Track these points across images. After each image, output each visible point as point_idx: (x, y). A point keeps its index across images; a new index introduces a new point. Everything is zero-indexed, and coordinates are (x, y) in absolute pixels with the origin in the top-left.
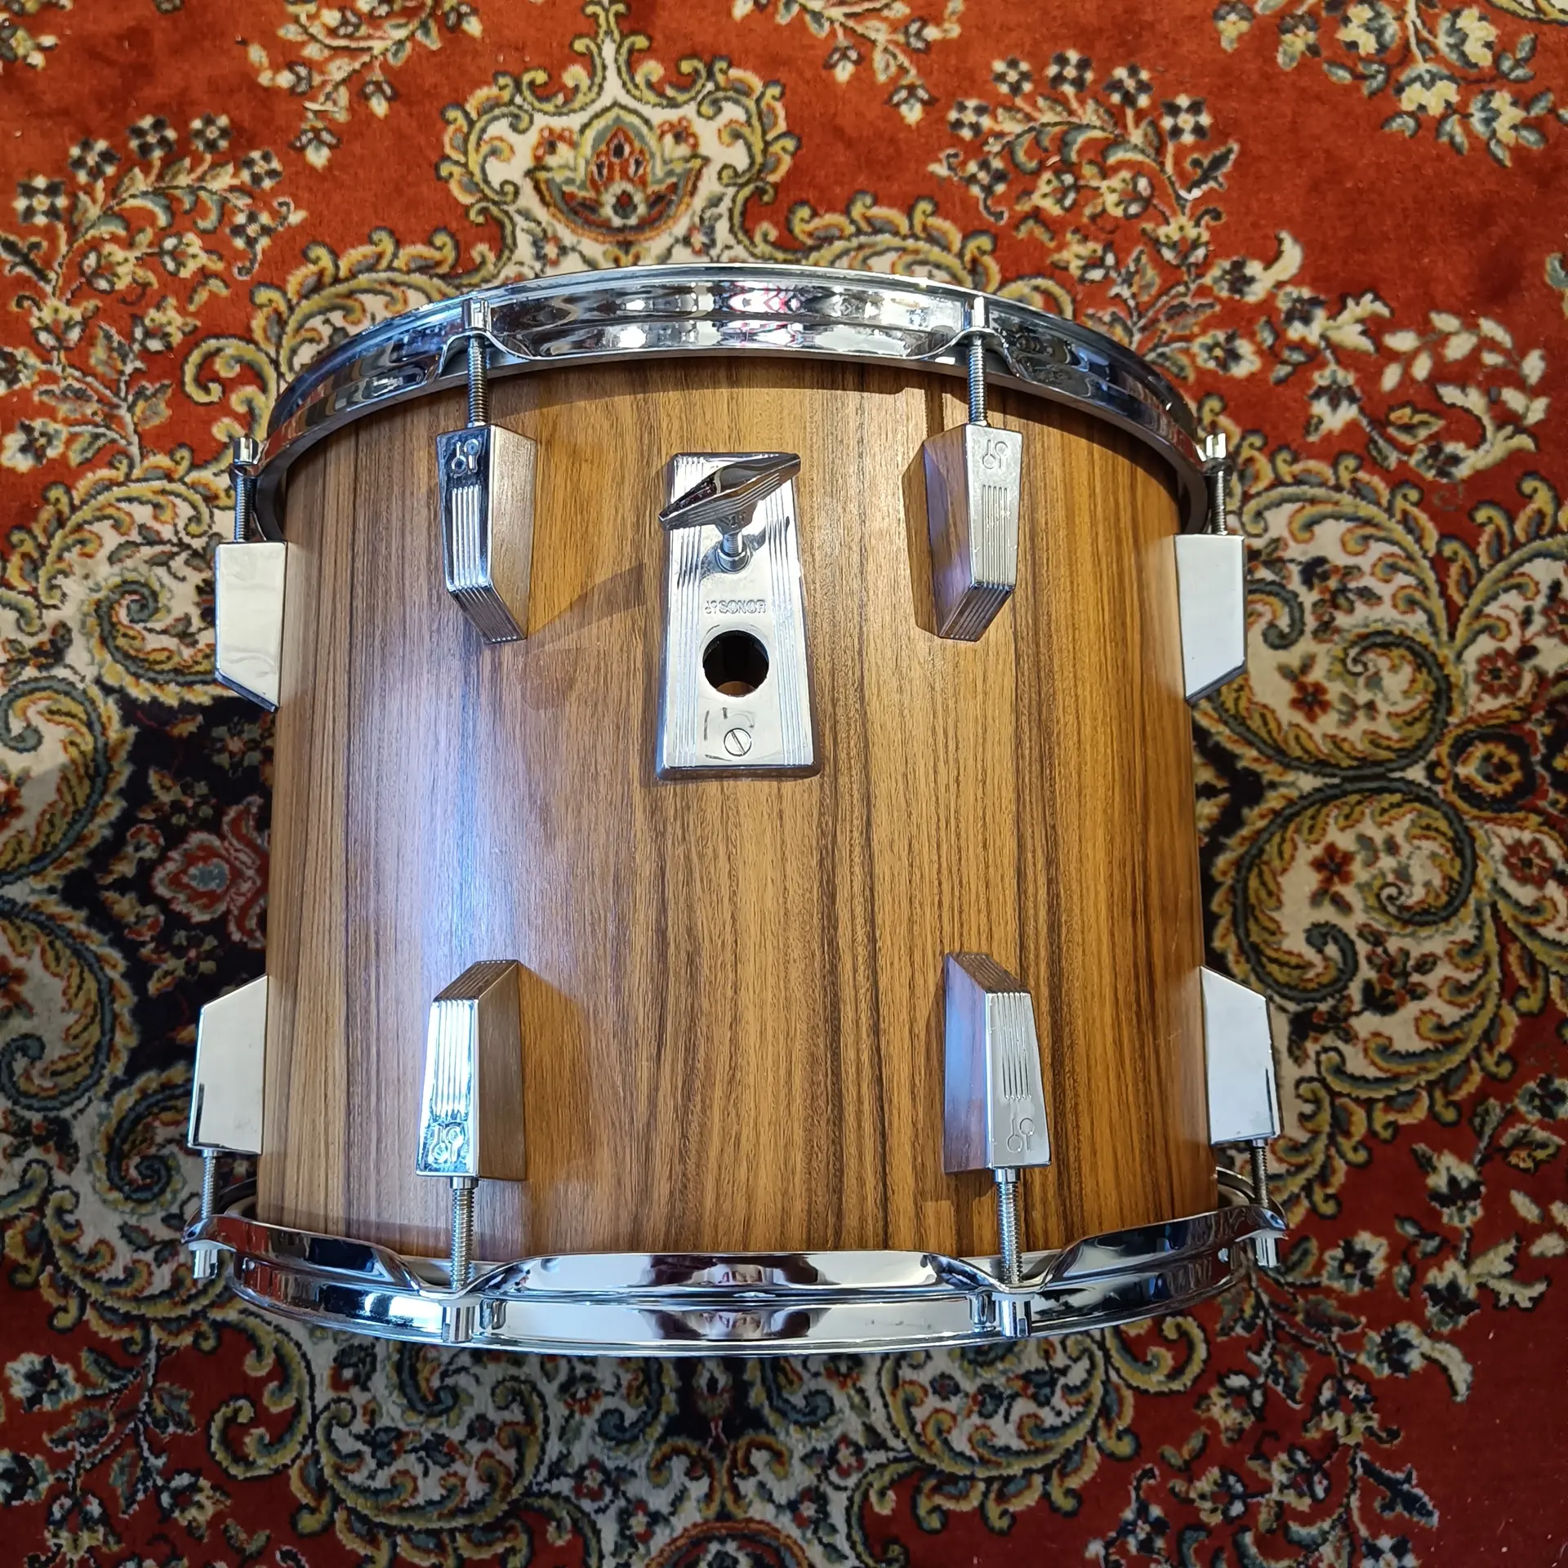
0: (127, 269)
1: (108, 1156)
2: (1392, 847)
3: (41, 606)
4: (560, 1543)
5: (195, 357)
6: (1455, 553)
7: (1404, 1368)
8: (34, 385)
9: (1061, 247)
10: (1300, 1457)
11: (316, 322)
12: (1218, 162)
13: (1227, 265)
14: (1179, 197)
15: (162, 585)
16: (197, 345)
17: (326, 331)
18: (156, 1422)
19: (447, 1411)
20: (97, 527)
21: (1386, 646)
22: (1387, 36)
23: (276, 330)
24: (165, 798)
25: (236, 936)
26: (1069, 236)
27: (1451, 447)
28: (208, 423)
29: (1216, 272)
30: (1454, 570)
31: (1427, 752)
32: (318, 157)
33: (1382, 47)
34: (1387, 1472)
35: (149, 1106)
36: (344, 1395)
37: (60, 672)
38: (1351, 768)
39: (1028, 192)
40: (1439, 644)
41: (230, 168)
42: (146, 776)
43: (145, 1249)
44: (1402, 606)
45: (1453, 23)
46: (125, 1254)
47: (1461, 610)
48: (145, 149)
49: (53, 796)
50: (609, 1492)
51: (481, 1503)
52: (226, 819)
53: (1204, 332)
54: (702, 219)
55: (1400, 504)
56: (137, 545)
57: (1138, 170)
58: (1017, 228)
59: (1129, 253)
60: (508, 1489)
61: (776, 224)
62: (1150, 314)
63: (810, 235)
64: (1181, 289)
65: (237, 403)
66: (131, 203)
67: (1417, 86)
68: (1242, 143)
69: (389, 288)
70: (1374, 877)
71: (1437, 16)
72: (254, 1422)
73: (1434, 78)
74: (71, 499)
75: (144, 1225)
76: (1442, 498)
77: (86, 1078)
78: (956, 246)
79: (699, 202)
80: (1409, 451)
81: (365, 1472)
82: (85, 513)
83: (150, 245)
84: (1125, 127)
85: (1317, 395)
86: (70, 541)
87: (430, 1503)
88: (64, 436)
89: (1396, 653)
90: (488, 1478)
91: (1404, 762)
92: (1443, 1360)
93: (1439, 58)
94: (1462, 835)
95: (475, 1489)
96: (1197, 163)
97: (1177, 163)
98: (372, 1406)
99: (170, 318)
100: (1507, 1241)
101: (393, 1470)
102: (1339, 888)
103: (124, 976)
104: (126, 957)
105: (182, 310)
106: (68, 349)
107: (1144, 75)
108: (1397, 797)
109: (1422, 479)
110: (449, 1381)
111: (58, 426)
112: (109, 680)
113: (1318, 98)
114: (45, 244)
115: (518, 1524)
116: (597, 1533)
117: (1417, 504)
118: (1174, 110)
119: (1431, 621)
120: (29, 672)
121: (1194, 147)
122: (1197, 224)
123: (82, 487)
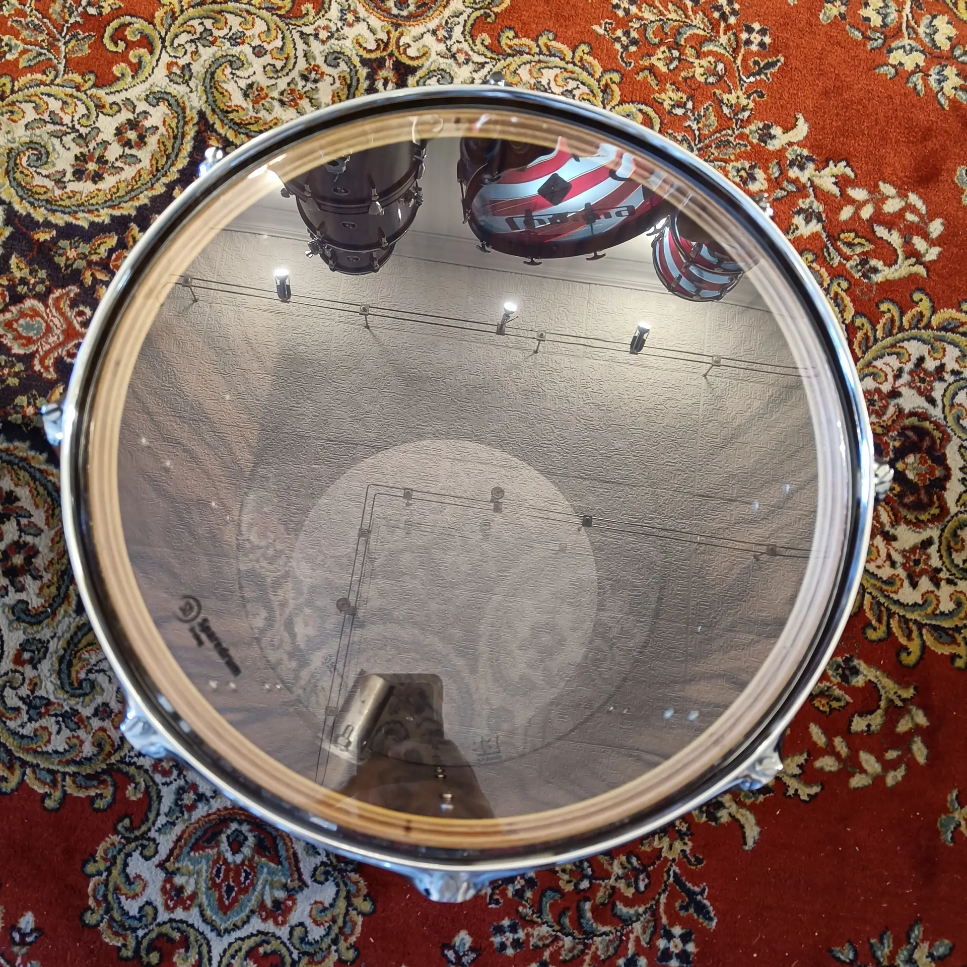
4: (133, 798)
5: (115, 24)
6: (863, 325)
7: (716, 819)
8: (10, 16)
9: (663, 90)
10: (634, 860)
11: (195, 23)
12: (769, 65)
13: (761, 125)
14: (741, 79)
15: (54, 149)
16: (118, 17)
17: (200, 29)
19: (85, 695)
20: (24, 106)
22: (889, 20)
23: (169, 21)
24: (18, 274)
25: (37, 367)
26: (668, 85)
27: (873, 262)
28: (111, 64)
29: (753, 127)
30: (860, 335)
33: (885, 25)
34: (689, 885)
36: (20, 669)
39: (650, 55)
42: (9, 258)
45: (931, 22)
47: (859, 359)
50: (175, 773)
51: (89, 759)
52: (52, 296)
53: (737, 160)
54: (447, 22)
55: (835, 287)
56: (46, 122)
57: (719, 58)
58: (638, 74)
59: (702, 103)
60: (109, 755)
61: (491, 37)
62: (707, 142)
63: (510, 47)
64: (730, 132)
65: (133, 56)
67: (901, 51)
68: (786, 57)
69: (245, 14)
71: (923, 15)
73: (911, 50)
74: (13, 86)
76: (862, 291)
78: (597, 76)
79: (447, 12)
80: (848, 259)
81: (19, 722)
82: (20, 96)
84: (718, 32)
85: (799, 213)
86: (4, 110)
87: (56, 752)
88: (20, 49)
90: (99, 745)
92: (742, 820)
93: (917, 39)
95: (88, 749)
96: (756, 63)
97: (744, 60)
98: (37, 680)
100: (801, 754)
101: (37, 725)
107: (737, 6)
109: (853, 277)
110: (92, 676)
111: (19, 43)
113: (839, 43)
115: (109, 779)
116: (160, 798)
117: (845, 291)
118: (750, 30)
121: (758, 54)
122: (748, 97)
123: (23, 80)
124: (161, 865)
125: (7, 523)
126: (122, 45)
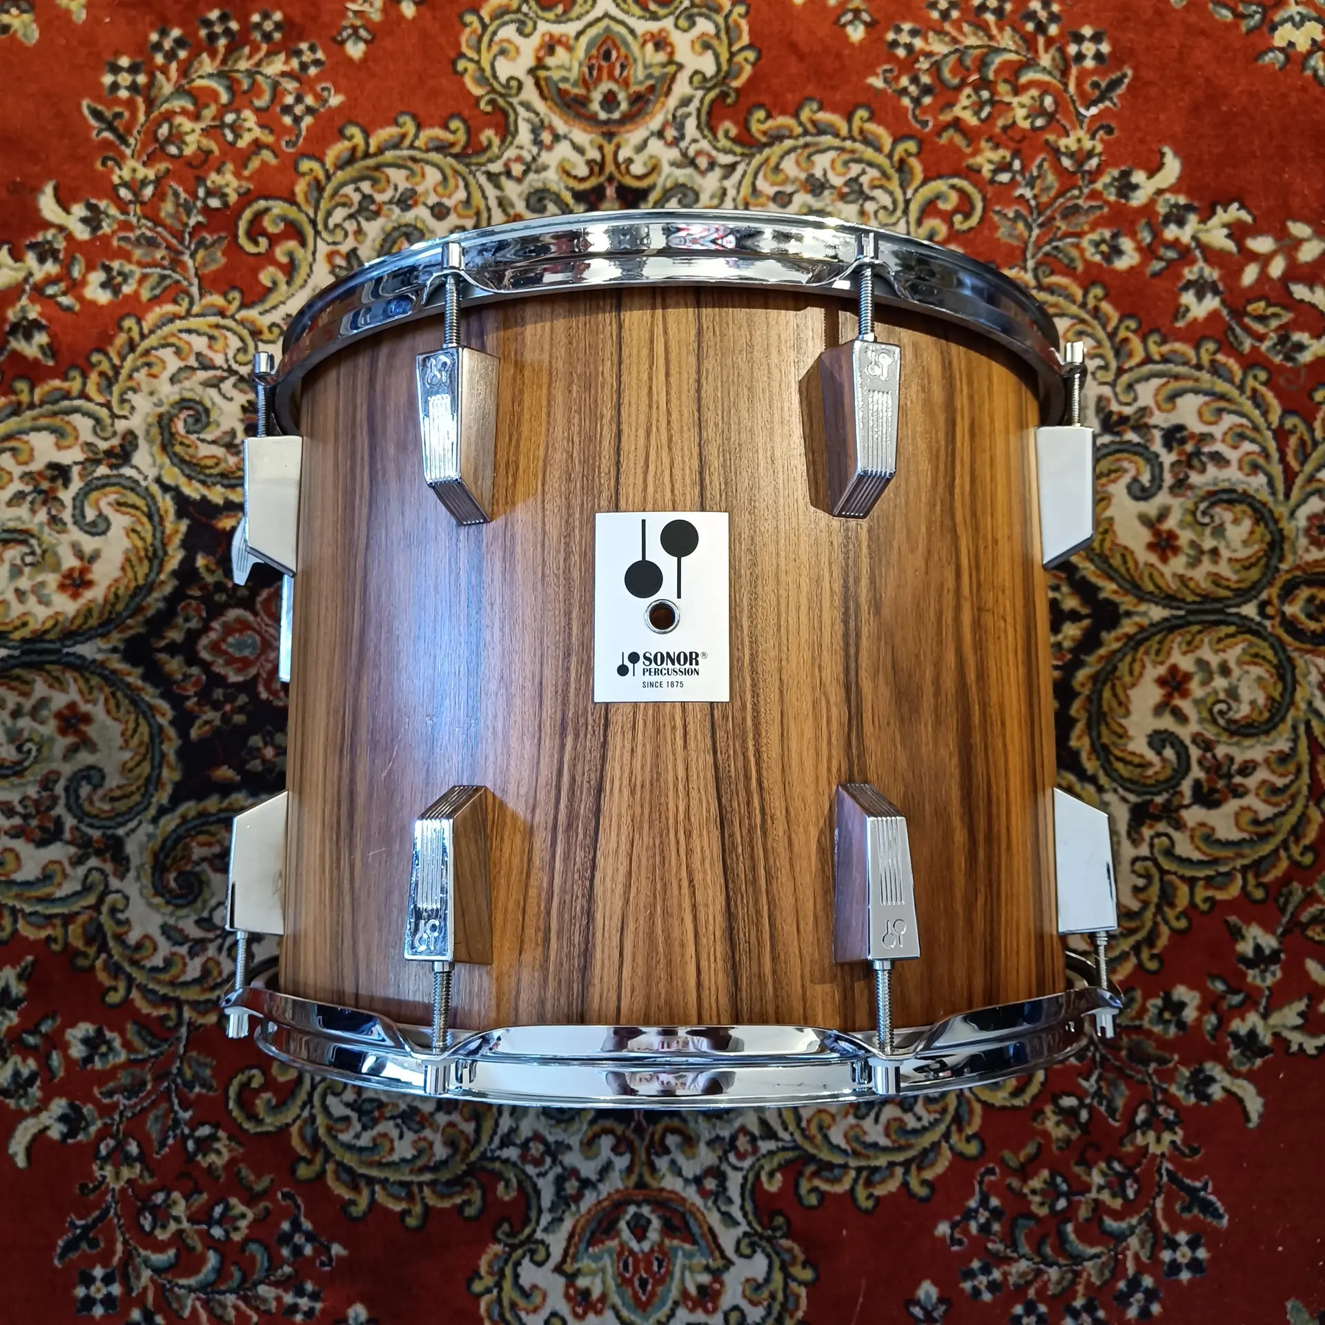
0: (194, 138)
1: (154, 868)
2: (1225, 670)
3: (114, 416)
4: (507, 1198)
5: (248, 214)
6: (1295, 426)
7: (1208, 1098)
8: (114, 232)
9: (977, 152)
10: (1116, 1166)
11: (349, 190)
12: (1113, 85)
13: (1116, 173)
14: (1078, 113)
15: (213, 404)
16: (249, 204)
17: (356, 197)
18: (185, 1083)
20: (161, 353)
21: (1231, 502)
23: (315, 194)
24: (209, 579)
25: (264, 695)
26: (983, 144)
27: (1297, 337)
28: (255, 271)
29: (1106, 179)
30: (1293, 441)
31: (1260, 592)
32: (355, 50)
34: (1188, 1181)
35: (188, 830)
37: (127, 471)
38: (1194, 602)
39: (951, 105)
40: (1276, 501)
41: (282, 57)
42: (194, 560)
43: (181, 944)
44: (1247, 469)
46: (165, 948)
47: (1296, 475)
48: (212, 37)
49: (118, 574)
50: (548, 1160)
51: (444, 1163)
52: (259, 599)
53: (1093, 230)
54: (674, 117)
55: (1251, 382)
56: (193, 369)
57: (1045, 89)
58: (939, 134)
59: (1033, 159)
60: (466, 1154)
61: (736, 123)
62: (1048, 212)
63: (765, 133)
64: (1076, 192)
65: (280, 254)
66: (199, 83)
67: (1288, 25)
68: (1135, 69)
69: (410, 164)
70: (1208, 694)
72: (264, 1088)
73: (1304, 19)
74: (141, 329)
75: (181, 924)
76: (1289, 381)
77: (138, 804)
78: (887, 148)
79: (672, 102)
80: (1261, 338)
81: (352, 1133)
82: (152, 341)
83: (214, 119)
84: (1036, 51)
85: (1186, 287)
86: (139, 362)
87: (404, 1160)
88: (137, 275)
89: (1240, 508)
90: (451, 1143)
91: (1239, 600)
92: (1240, 1093)
94: (1285, 663)
95: (440, 1152)
96: (1095, 85)
97: (1079, 85)
99: (228, 181)
100: (1300, 999)
101: (374, 1132)
102: (1178, 702)
103: (172, 723)
104: (174, 708)
105: (237, 175)
106: (143, 203)
107: (1055, 8)
108: (1232, 629)
109: (1271, 362)
111: (133, 267)
112: (167, 480)
113: (1203, 32)
114: (127, 115)
115: (474, 1182)
116: (538, 1192)
117: (1265, 384)
118: (1079, 39)
119: (1271, 483)
120: (102, 470)
121: (1095, 71)
122: (1093, 137)
123: (151, 319)
124: (558, 1269)
126: (263, 242)
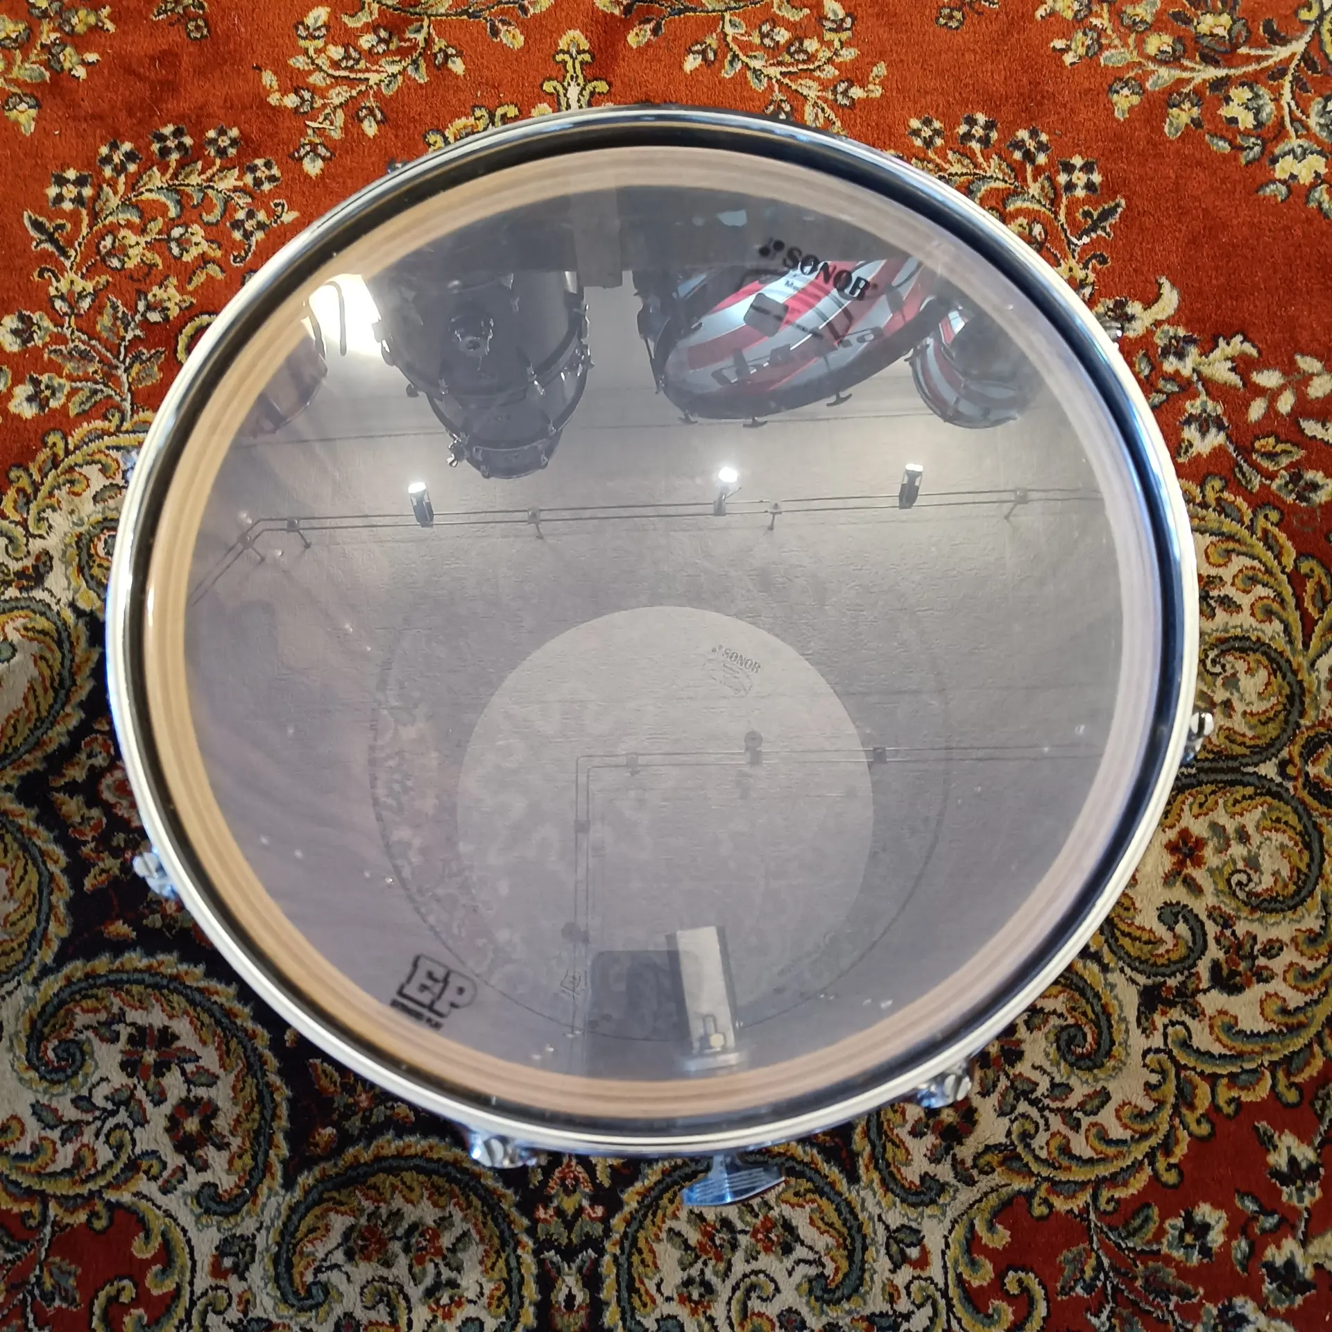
0: (137, 251)
1: (30, 1038)
2: (1243, 836)
3: (29, 535)
5: (188, 329)
6: (1312, 570)
8: (45, 345)
12: (1105, 215)
13: (1110, 303)
14: (1069, 242)
16: (191, 319)
18: (44, 1295)
19: (318, 1305)
20: (86, 470)
21: (1243, 650)
22: (1264, 116)
27: (1310, 475)
29: (1100, 309)
30: (1310, 586)
31: (1279, 751)
32: (313, 167)
33: (1259, 124)
35: (73, 993)
36: (222, 1283)
37: (38, 594)
38: (1206, 759)
40: (1294, 651)
41: (236, 172)
43: (52, 1128)
44: (1260, 616)
45: (1325, 107)
46: (34, 1129)
47: (1316, 622)
48: (165, 152)
49: (21, 704)
55: (1261, 522)
56: (119, 487)
57: (1033, 217)
66: (147, 196)
67: (1290, 158)
68: (1128, 199)
70: (1225, 863)
71: (1310, 99)
72: (135, 1303)
73: (1305, 153)
74: (67, 444)
75: (54, 1104)
76: (1301, 521)
77: (18, 962)
80: (1272, 476)
82: (77, 457)
83: (160, 233)
84: (1025, 180)
85: (1188, 422)
86: (61, 480)
88: (66, 390)
89: (1252, 657)
91: (1256, 759)
93: (1309, 135)
94: (1310, 829)
96: (1087, 214)
97: (1069, 214)
98: (248, 1296)
99: (171, 296)
102: (1190, 870)
103: (64, 871)
104: (68, 854)
105: (181, 289)
106: (78, 316)
107: (1044, 137)
108: (1249, 791)
109: (1284, 502)
110: (322, 1277)
111: (63, 381)
112: (81, 604)
113: (1199, 163)
114: (69, 226)
117: (1277, 525)
118: (1069, 169)
119: (1287, 630)
120: (12, 592)
121: (1085, 201)
122: (1086, 267)
123: (78, 434)
125: (168, 1074)
